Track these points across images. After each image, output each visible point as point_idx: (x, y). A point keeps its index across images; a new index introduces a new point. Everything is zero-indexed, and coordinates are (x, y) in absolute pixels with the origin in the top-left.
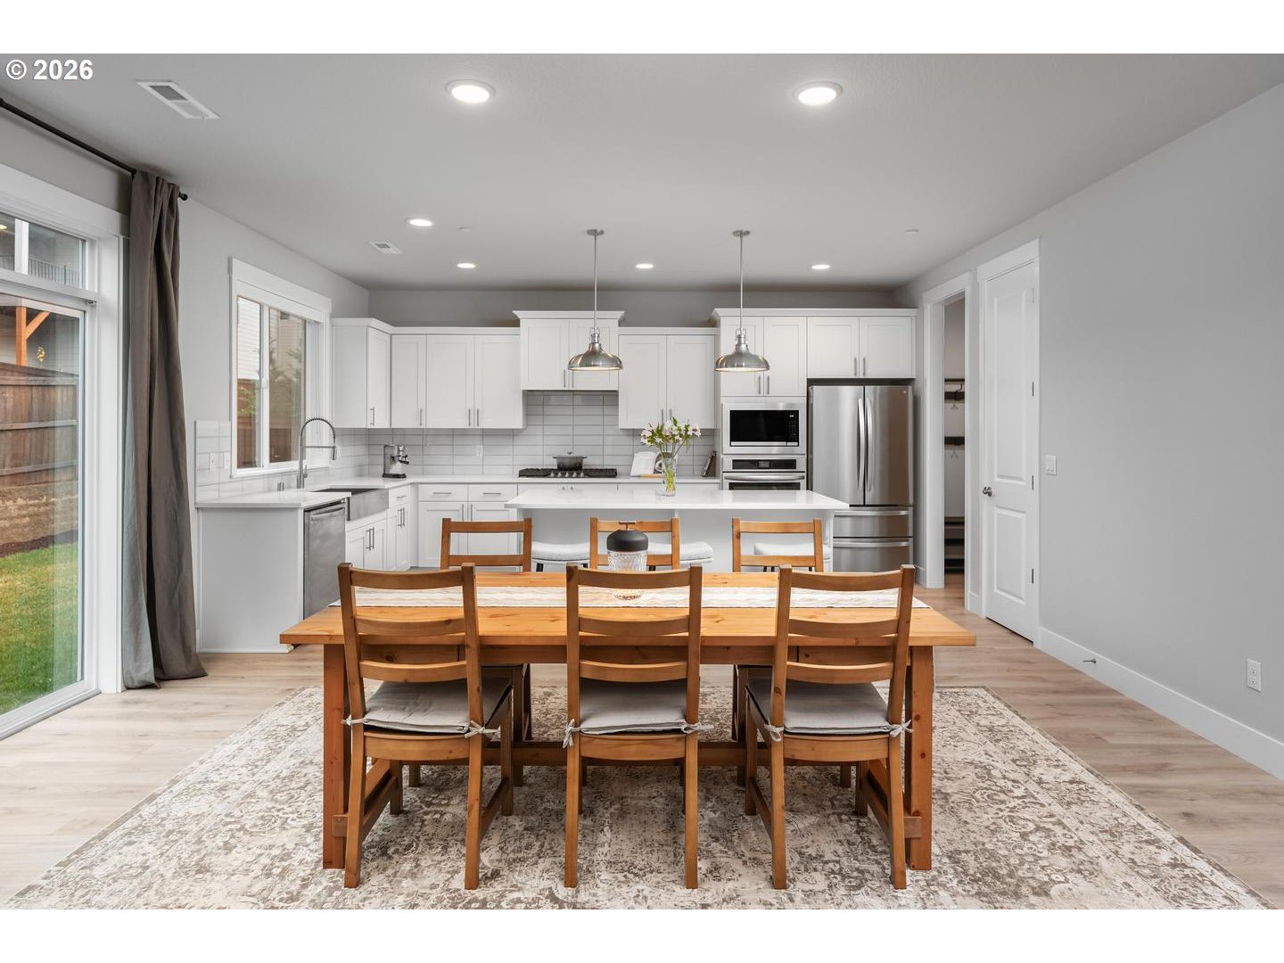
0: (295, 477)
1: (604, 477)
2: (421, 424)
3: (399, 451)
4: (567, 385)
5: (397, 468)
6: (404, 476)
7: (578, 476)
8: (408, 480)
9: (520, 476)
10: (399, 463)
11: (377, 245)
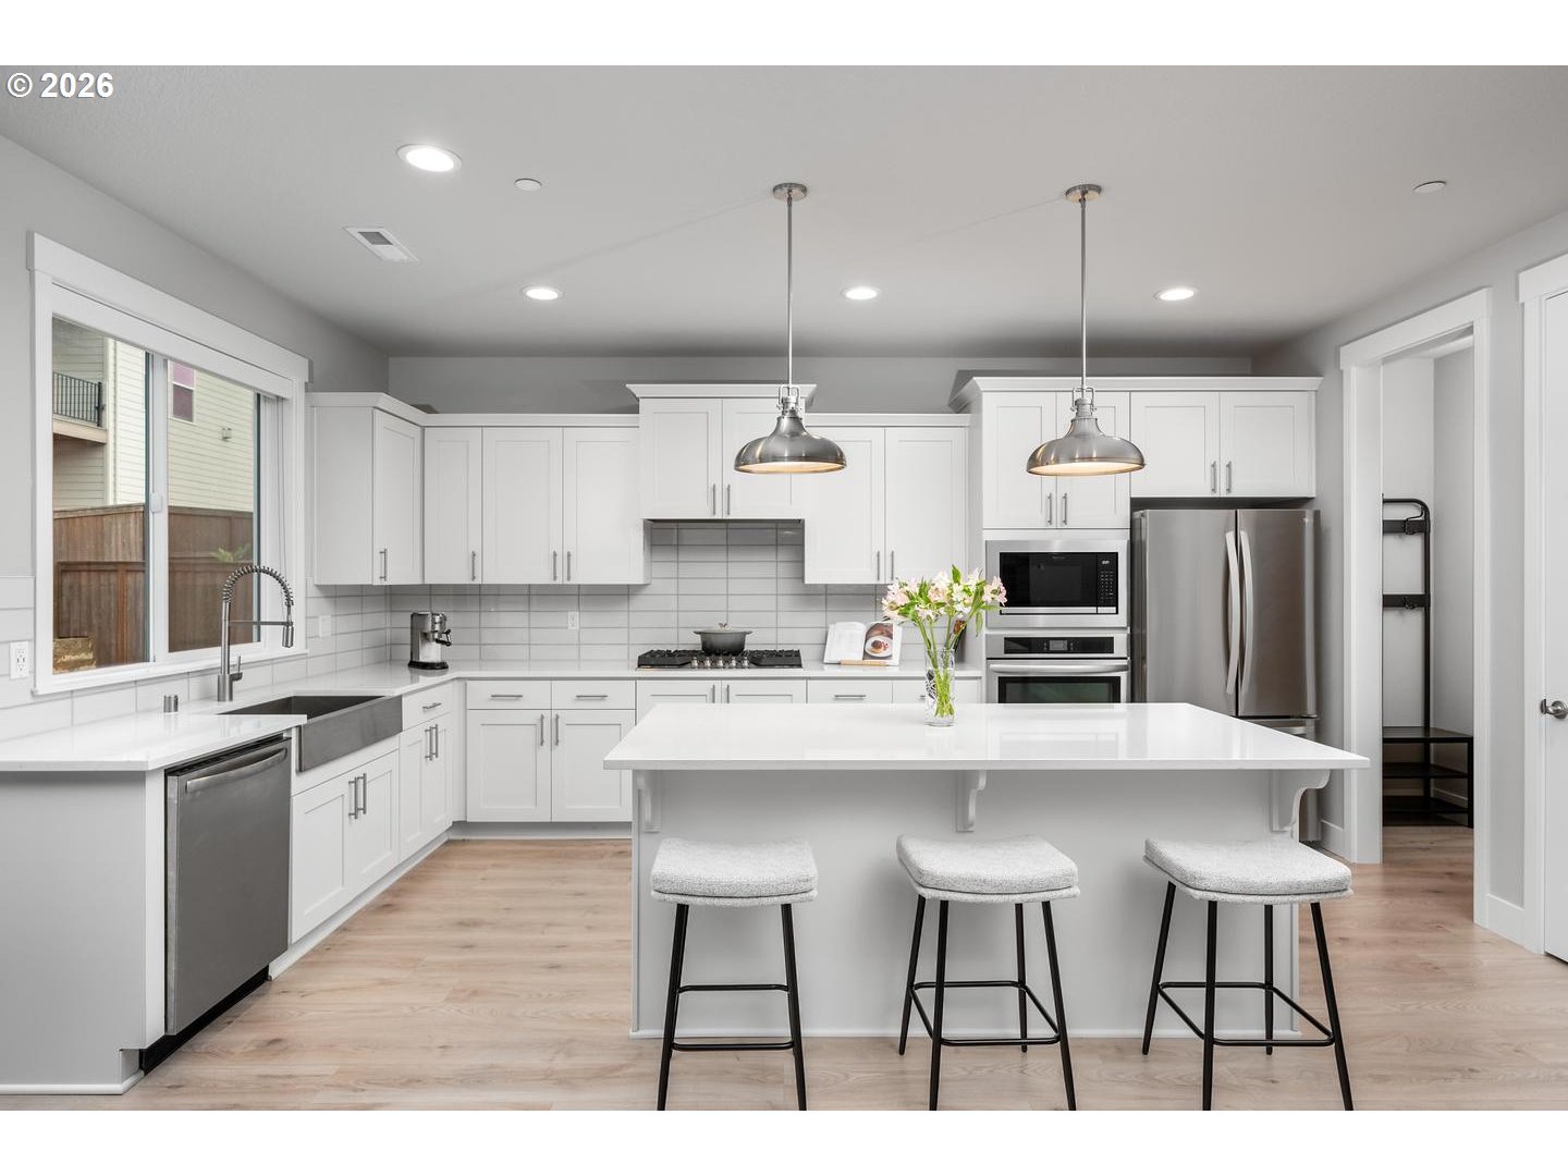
0: (214, 680)
1: (782, 665)
2: (474, 578)
3: (434, 623)
4: (718, 509)
5: (431, 653)
6: (443, 666)
7: (740, 666)
8: (449, 675)
9: (639, 666)
10: (434, 643)
11: (364, 234)
